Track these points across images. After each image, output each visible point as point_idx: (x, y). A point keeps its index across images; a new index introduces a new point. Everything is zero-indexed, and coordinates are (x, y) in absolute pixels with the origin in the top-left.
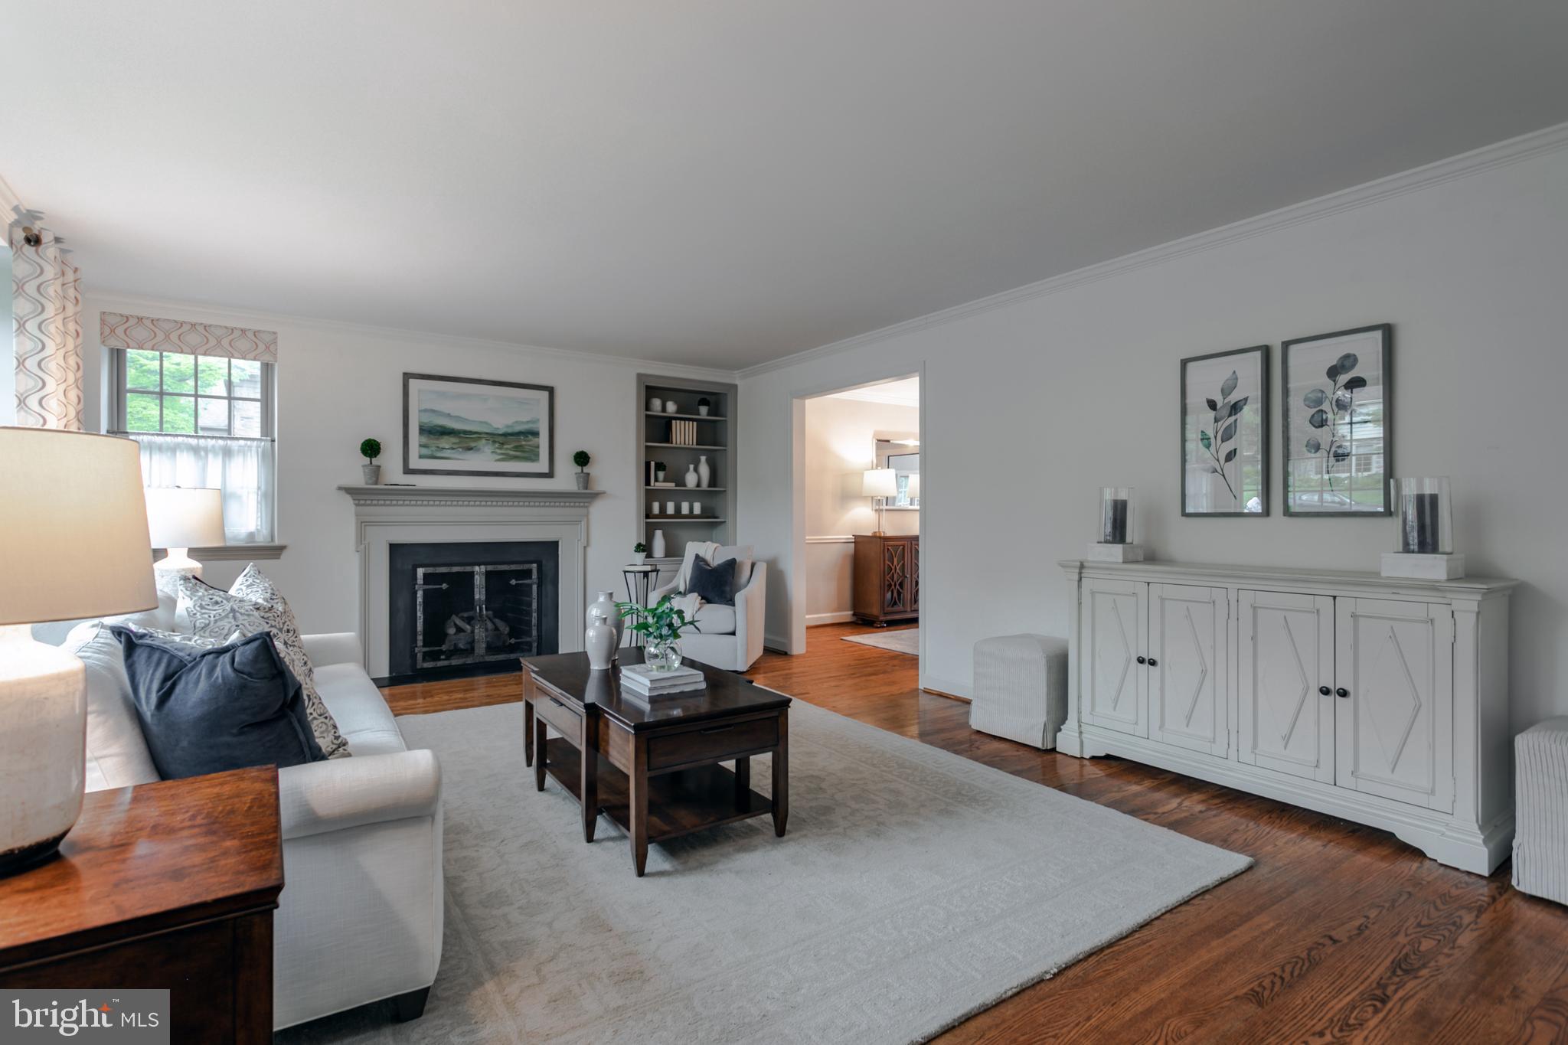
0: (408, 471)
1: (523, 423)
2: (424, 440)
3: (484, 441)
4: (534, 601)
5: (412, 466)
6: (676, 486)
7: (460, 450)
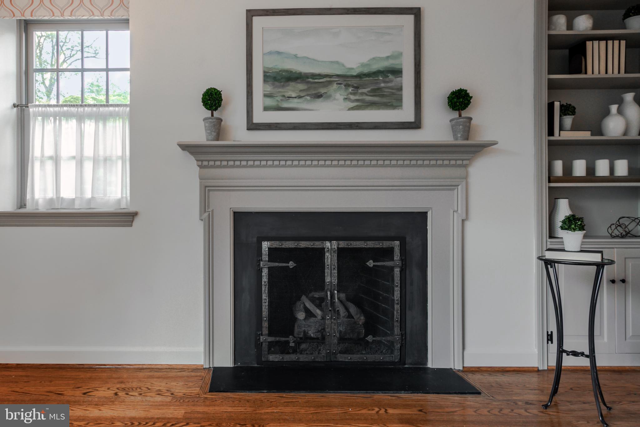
0: (252, 126)
1: (381, 59)
2: (269, 89)
3: (335, 86)
4: (396, 289)
5: (256, 120)
6: (592, 135)
7: (308, 98)
